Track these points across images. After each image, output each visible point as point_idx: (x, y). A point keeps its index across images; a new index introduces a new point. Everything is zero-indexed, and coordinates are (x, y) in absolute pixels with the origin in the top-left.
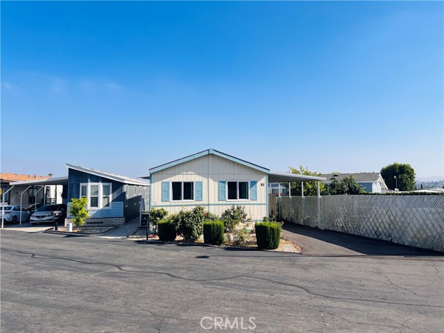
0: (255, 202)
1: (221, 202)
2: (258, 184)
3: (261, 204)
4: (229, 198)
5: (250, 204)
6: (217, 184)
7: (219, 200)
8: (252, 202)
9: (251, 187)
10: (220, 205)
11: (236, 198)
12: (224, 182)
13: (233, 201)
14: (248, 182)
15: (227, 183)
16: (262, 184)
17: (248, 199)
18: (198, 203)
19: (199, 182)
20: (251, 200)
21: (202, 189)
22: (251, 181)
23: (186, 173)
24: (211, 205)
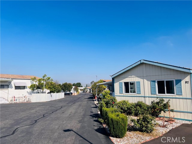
0: (180, 97)
2: (183, 82)
3: (186, 99)
4: (159, 93)
5: (176, 98)
6: (149, 82)
7: (151, 94)
8: (177, 96)
10: (153, 97)
11: (164, 93)
12: (154, 81)
13: (162, 95)
14: (173, 81)
15: (156, 82)
16: (186, 82)
17: (174, 94)
18: (138, 95)
19: (138, 82)
20: (177, 95)
21: (140, 86)
22: (176, 80)
23: (131, 77)
24: (146, 97)
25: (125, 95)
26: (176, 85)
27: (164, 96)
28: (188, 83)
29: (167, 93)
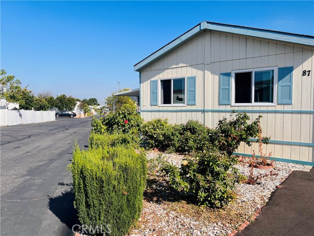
0: (287, 108)
1: (222, 108)
2: (297, 73)
3: (301, 113)
4: (237, 101)
5: (275, 112)
6: (217, 77)
7: (220, 104)
8: (280, 108)
9: (279, 79)
10: (222, 111)
11: (250, 101)
12: (229, 75)
13: (243, 106)
14: (273, 71)
15: (233, 75)
16: (304, 73)
17: (272, 102)
18: (189, 108)
19: (192, 78)
20: (278, 104)
21: (195, 88)
22: (279, 68)
23: (176, 66)
24: (208, 111)
25: (161, 109)
26: (279, 81)
27: (247, 109)
28: (309, 75)
29: (256, 101)
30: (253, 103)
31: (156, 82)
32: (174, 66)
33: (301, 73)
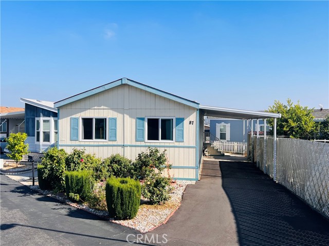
0: (181, 144)
1: (138, 143)
2: (186, 122)
3: (189, 147)
4: (149, 139)
5: (174, 147)
6: (134, 120)
7: (136, 141)
8: (177, 144)
9: (176, 125)
10: (138, 146)
11: (157, 139)
12: (143, 119)
13: (153, 143)
14: (172, 119)
15: (146, 120)
16: (190, 122)
17: (172, 140)
18: (111, 143)
19: (113, 119)
20: (176, 142)
21: (116, 127)
22: (176, 118)
23: (98, 108)
24: (127, 146)
25: (82, 143)
27: (156, 144)
28: (193, 124)
29: (162, 139)
30: (160, 140)
31: (77, 119)
32: (96, 108)
33: (189, 123)
